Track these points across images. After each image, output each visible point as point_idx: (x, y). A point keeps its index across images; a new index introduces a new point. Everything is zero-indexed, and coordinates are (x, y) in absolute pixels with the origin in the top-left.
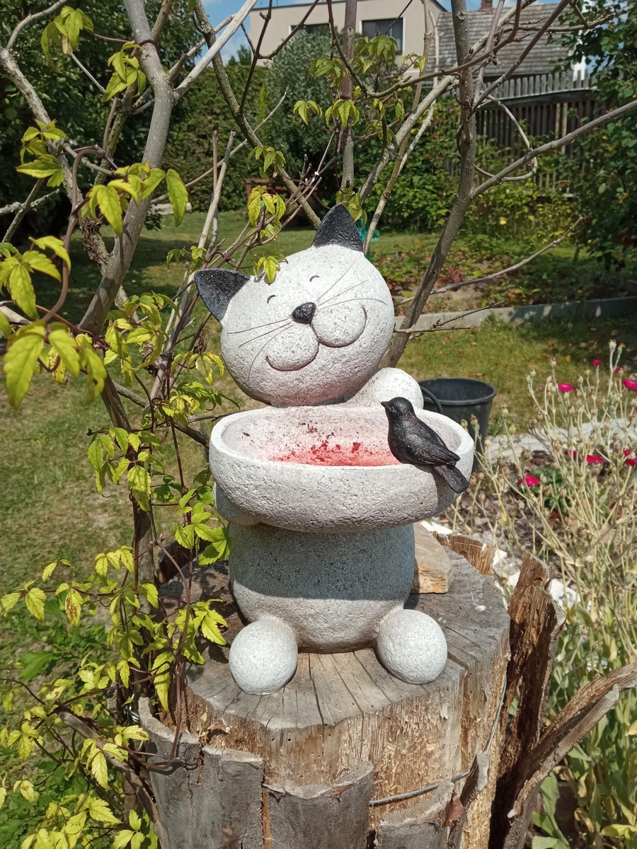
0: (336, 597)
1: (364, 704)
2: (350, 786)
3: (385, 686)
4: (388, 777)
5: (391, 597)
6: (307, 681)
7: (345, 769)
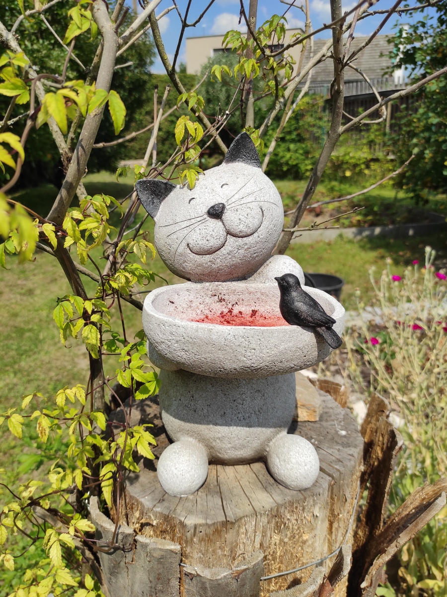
0: (237, 425)
1: (257, 506)
2: (245, 570)
3: (273, 492)
4: (274, 559)
5: (278, 425)
6: (215, 486)
7: (242, 554)
